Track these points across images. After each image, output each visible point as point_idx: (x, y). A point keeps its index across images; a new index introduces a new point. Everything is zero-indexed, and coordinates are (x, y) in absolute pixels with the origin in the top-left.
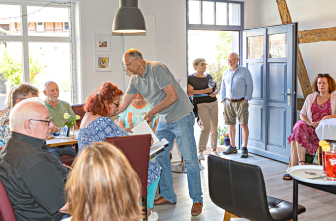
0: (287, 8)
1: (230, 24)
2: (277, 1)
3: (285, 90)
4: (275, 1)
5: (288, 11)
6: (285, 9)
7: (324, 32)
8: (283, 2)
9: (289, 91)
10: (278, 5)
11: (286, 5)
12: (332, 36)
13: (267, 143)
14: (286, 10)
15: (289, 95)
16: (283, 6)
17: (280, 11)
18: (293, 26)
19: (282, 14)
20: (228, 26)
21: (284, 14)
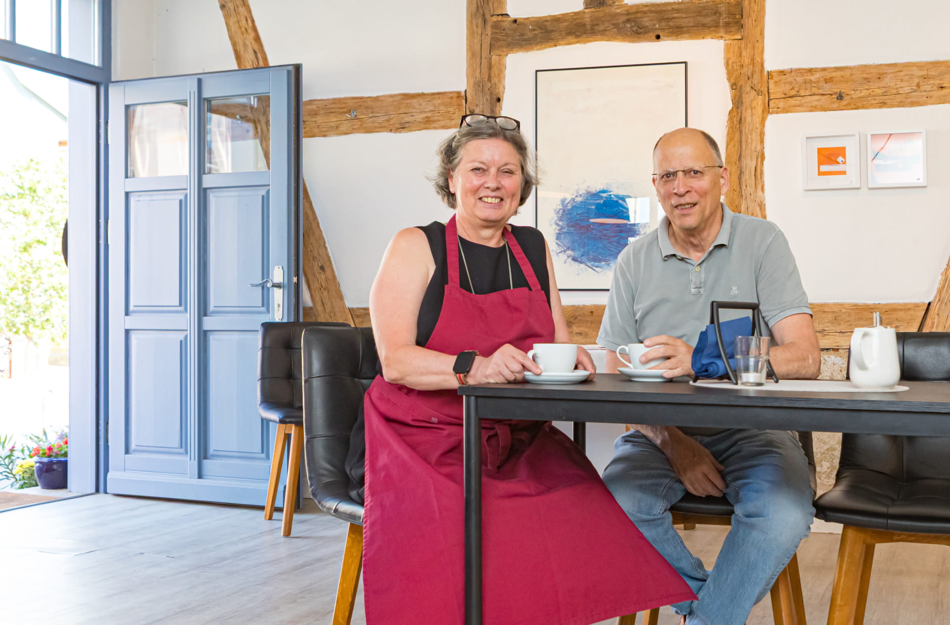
0: (255, 29)
1: (65, 54)
2: (223, 7)
3: (266, 271)
4: (218, 5)
5: (257, 39)
6: (250, 31)
7: (367, 108)
8: (242, 10)
9: (278, 275)
10: (227, 17)
11: (253, 21)
12: (388, 121)
13: (203, 453)
14: (252, 35)
15: (278, 286)
16: (244, 22)
17: (231, 38)
18: (289, 72)
19: (240, 48)
20: (57, 57)
21: (245, 45)
